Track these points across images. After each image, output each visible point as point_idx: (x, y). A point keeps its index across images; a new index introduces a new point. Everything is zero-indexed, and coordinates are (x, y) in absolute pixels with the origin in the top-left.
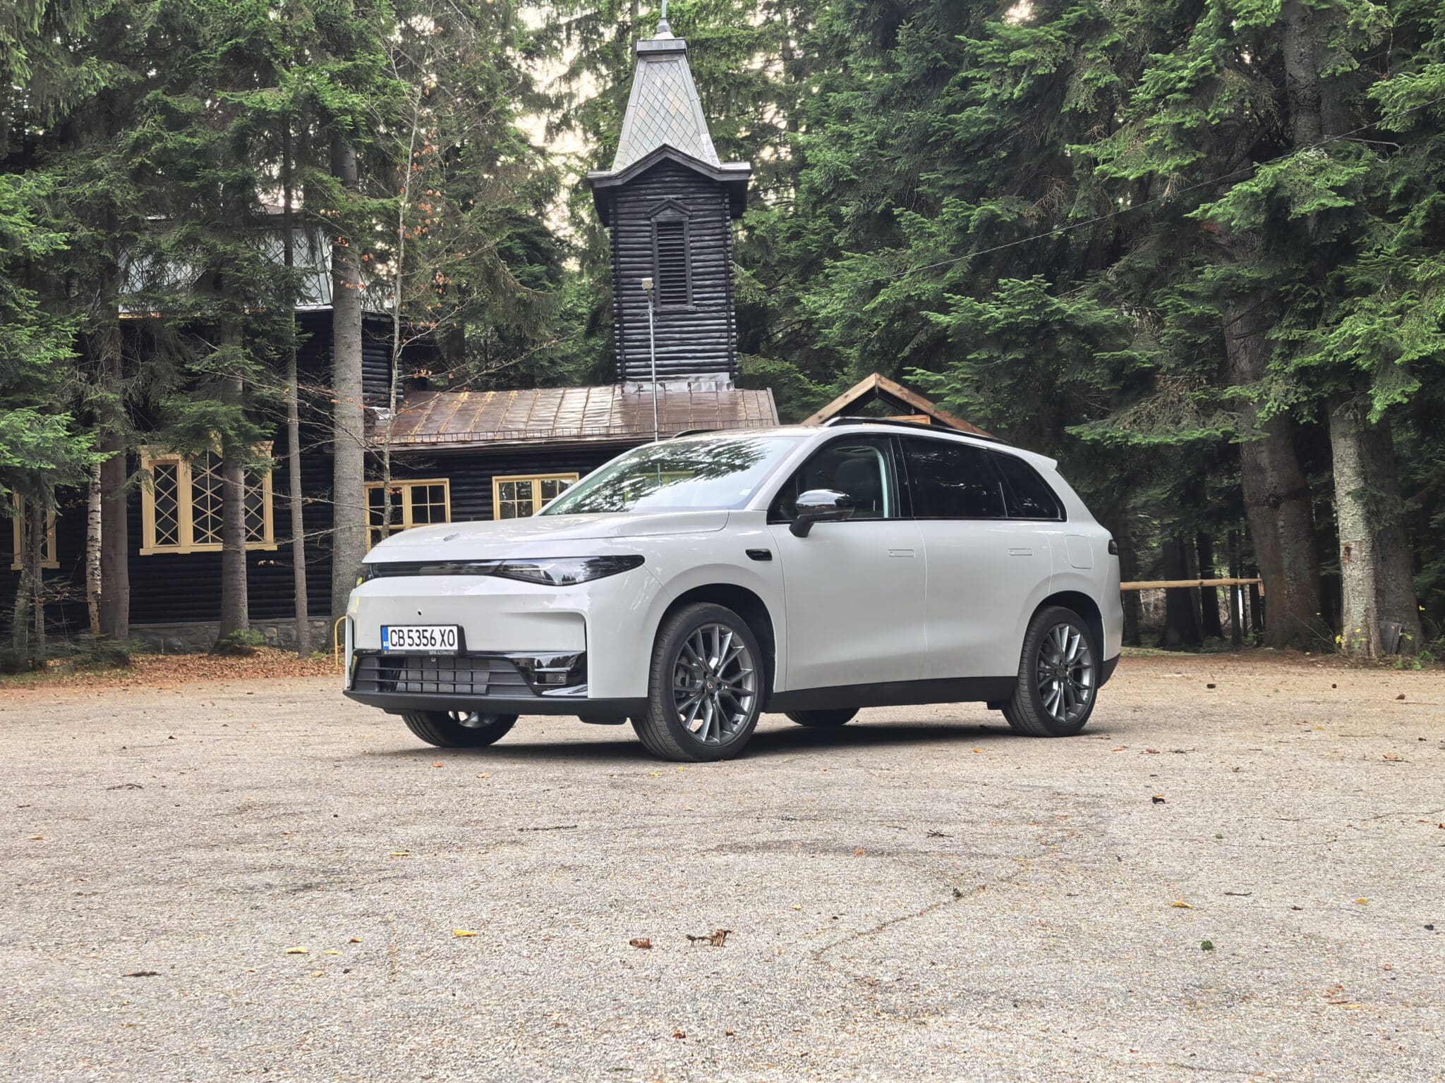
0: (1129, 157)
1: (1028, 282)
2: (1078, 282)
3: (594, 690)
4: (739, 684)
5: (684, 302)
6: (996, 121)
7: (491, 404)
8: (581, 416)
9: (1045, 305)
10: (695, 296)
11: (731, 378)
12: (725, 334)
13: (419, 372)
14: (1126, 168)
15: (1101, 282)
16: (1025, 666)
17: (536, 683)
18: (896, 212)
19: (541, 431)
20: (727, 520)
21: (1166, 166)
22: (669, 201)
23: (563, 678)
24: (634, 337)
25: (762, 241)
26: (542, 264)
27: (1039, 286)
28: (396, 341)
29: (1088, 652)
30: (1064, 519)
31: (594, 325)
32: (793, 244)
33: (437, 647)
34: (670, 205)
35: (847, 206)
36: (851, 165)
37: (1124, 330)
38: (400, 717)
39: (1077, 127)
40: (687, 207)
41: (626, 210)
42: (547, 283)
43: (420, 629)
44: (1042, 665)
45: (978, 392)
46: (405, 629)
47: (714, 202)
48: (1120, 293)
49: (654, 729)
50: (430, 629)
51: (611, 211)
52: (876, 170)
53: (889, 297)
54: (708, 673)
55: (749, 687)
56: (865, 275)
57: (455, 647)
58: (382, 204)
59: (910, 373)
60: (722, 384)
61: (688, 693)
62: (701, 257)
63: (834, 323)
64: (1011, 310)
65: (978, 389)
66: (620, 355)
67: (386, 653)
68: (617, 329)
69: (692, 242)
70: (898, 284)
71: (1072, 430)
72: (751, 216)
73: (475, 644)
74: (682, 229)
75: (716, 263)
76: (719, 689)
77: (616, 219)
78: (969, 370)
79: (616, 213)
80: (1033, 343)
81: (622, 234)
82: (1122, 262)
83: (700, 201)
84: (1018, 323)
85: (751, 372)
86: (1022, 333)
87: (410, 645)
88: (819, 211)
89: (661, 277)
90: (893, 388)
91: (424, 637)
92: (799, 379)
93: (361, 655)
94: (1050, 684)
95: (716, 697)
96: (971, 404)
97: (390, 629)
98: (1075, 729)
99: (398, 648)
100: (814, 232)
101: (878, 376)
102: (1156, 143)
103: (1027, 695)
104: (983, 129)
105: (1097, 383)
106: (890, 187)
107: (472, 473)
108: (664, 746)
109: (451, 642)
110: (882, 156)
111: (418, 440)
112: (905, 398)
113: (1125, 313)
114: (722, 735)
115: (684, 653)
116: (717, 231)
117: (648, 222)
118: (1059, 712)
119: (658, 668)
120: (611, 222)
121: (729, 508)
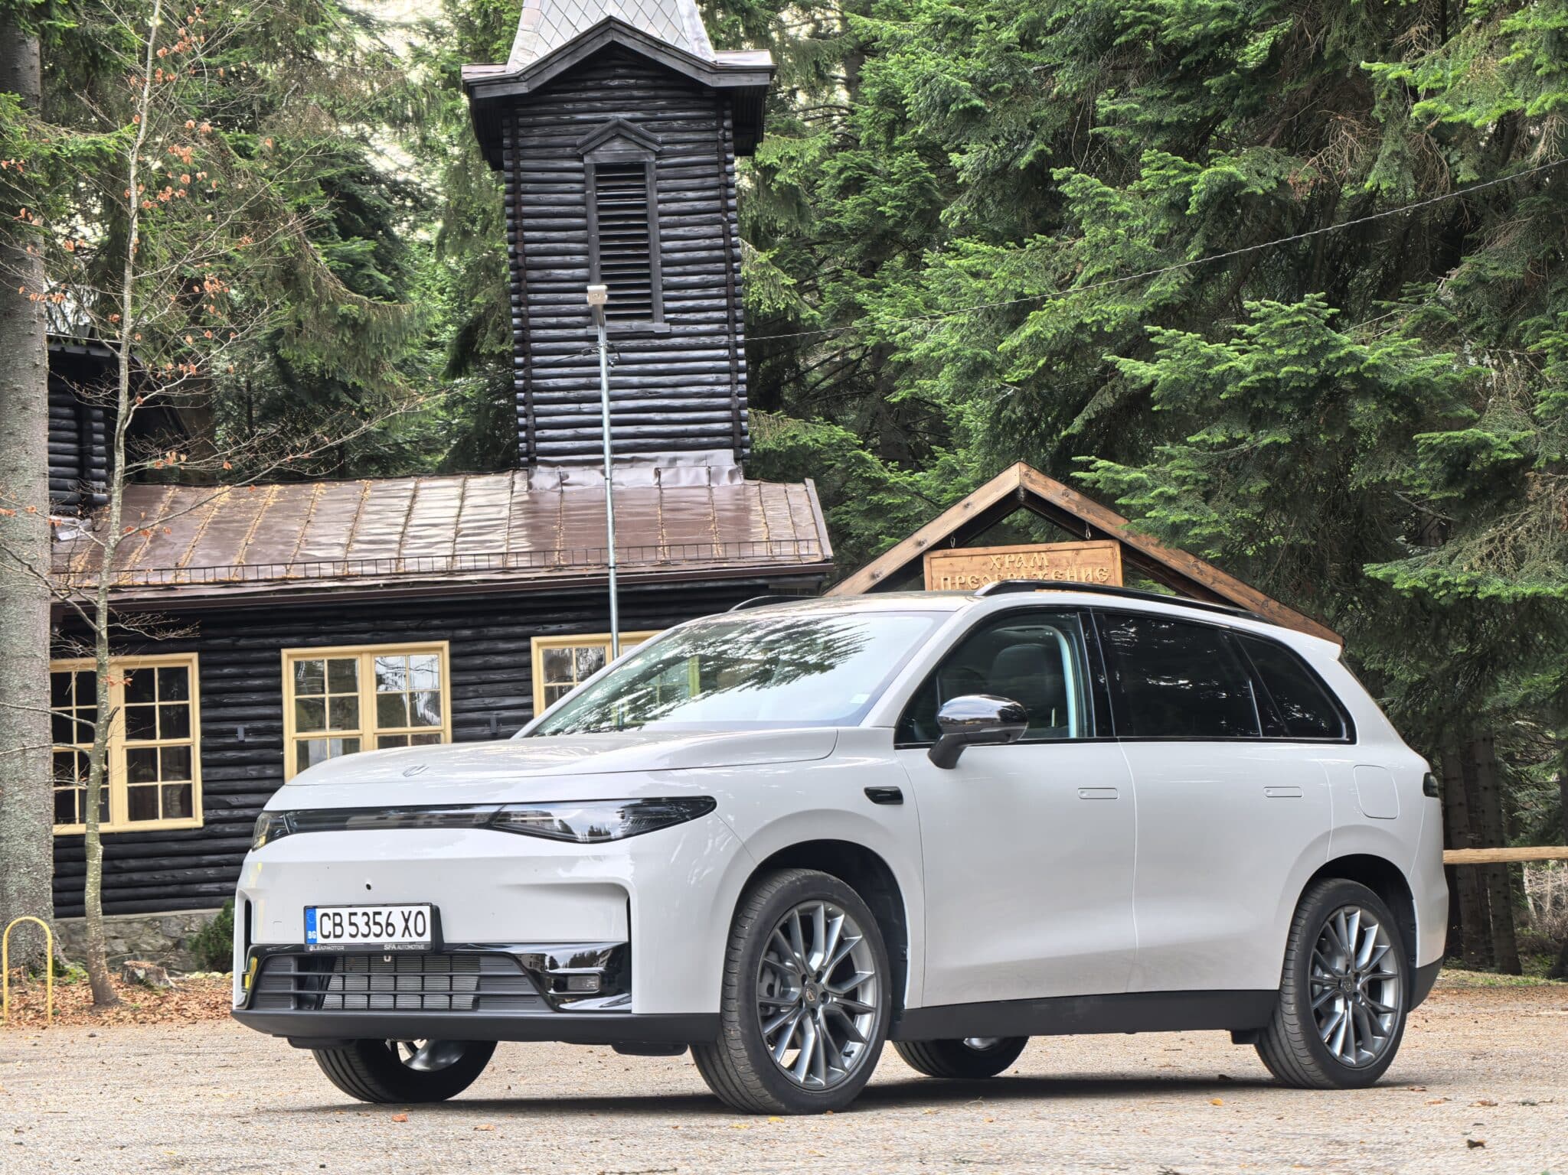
0: (1471, 88)
1: (1295, 306)
2: (1385, 304)
3: (641, 1001)
4: (853, 995)
5: (648, 316)
6: (1235, 13)
7: (274, 510)
8: (451, 534)
9: (1326, 347)
10: (669, 305)
11: (736, 460)
12: (726, 377)
13: (164, 457)
14: (1469, 104)
15: (1428, 305)
16: (1291, 974)
17: (552, 991)
18: (1057, 174)
19: (375, 562)
20: (836, 743)
21: (1538, 102)
22: (619, 125)
23: (593, 984)
24: (551, 382)
25: (789, 196)
26: (367, 237)
27: (1316, 314)
28: (123, 398)
29: (1391, 954)
30: (1352, 740)
31: (465, 354)
32: (850, 202)
33: (398, 938)
34: (619, 131)
35: (963, 152)
36: (972, 80)
37: (1472, 393)
38: (309, 1052)
39: (1379, 25)
40: (653, 135)
41: (535, 141)
42: (376, 273)
43: (370, 911)
44: (1319, 972)
45: (1206, 502)
46: (345, 912)
47: (703, 126)
48: (1463, 323)
49: (727, 1062)
50: (385, 911)
51: (506, 142)
52: (1020, 89)
53: (1045, 326)
54: (807, 977)
55: (868, 999)
56: (1001, 286)
57: (427, 938)
58: (94, 143)
59: (1085, 467)
60: (720, 472)
61: (778, 1008)
62: (680, 231)
63: (941, 367)
64: (1265, 356)
65: (1207, 497)
66: (525, 415)
67: (312, 949)
68: (520, 367)
69: (661, 202)
70: (1060, 302)
71: (1374, 570)
72: (769, 151)
73: (455, 934)
74: (643, 178)
75: (708, 242)
76: (824, 1002)
77: (517, 157)
78: (1190, 462)
79: (515, 147)
80: (1306, 413)
81: (529, 186)
82: (1465, 268)
83: (676, 124)
84: (1278, 380)
85: (771, 445)
86: (1288, 397)
87: (352, 936)
88: (898, 140)
89: (603, 268)
90: (1052, 491)
91: (376, 923)
92: (862, 461)
93: (265, 956)
94: (1331, 1002)
95: (820, 1015)
96: (1194, 524)
97: (319, 912)
98: (1368, 1077)
99: (331, 940)
100: (888, 178)
101: (1024, 468)
102: (1520, 62)
103: (1295, 1020)
104: (1212, 25)
105: (1421, 486)
106: (1043, 121)
107: (243, 642)
108: (742, 1089)
109: (420, 930)
110: (1030, 63)
111: (140, 580)
112: (1074, 509)
113: (1472, 360)
114: (829, 1073)
115: (774, 947)
116: (711, 181)
117: (577, 164)
118: (1345, 1049)
119: (736, 968)
120: (507, 163)
121: (834, 723)
